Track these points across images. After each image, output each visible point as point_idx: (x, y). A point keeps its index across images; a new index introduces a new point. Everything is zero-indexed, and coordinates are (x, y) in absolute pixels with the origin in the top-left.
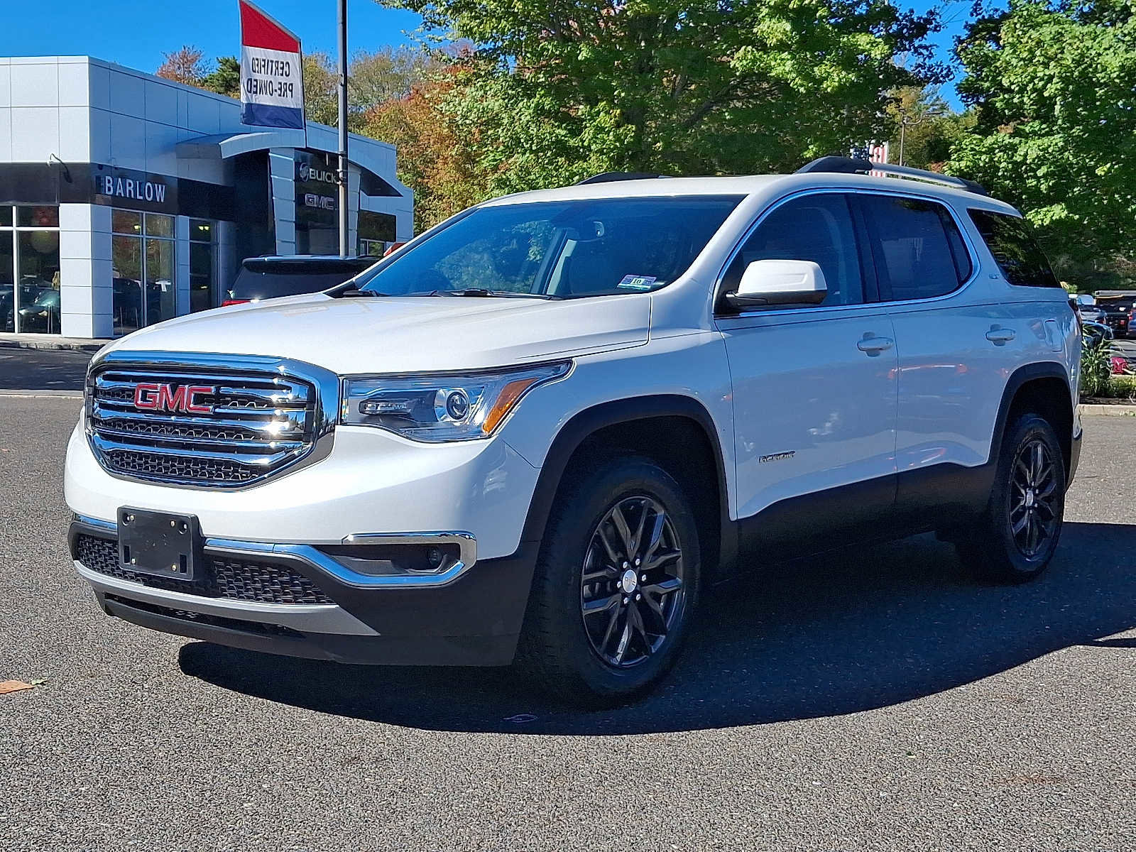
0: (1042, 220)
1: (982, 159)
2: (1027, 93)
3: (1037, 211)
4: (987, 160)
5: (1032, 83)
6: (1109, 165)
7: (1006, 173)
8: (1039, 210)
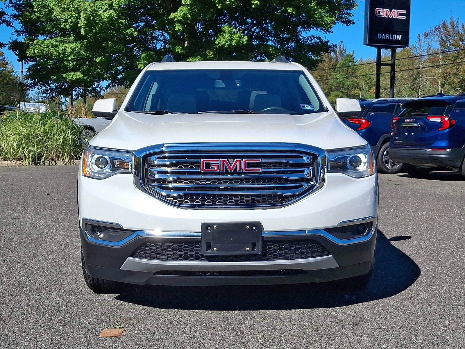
0: (72, 78)
1: (45, 50)
2: (68, 23)
3: (69, 74)
4: (47, 51)
5: (71, 19)
6: (101, 57)
7: (56, 57)
8: (70, 73)
